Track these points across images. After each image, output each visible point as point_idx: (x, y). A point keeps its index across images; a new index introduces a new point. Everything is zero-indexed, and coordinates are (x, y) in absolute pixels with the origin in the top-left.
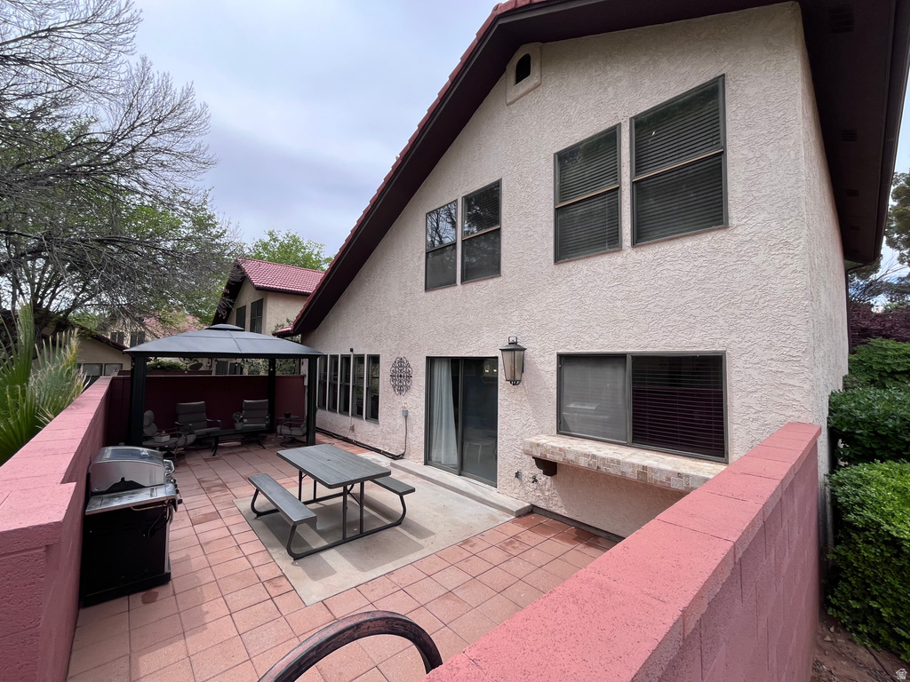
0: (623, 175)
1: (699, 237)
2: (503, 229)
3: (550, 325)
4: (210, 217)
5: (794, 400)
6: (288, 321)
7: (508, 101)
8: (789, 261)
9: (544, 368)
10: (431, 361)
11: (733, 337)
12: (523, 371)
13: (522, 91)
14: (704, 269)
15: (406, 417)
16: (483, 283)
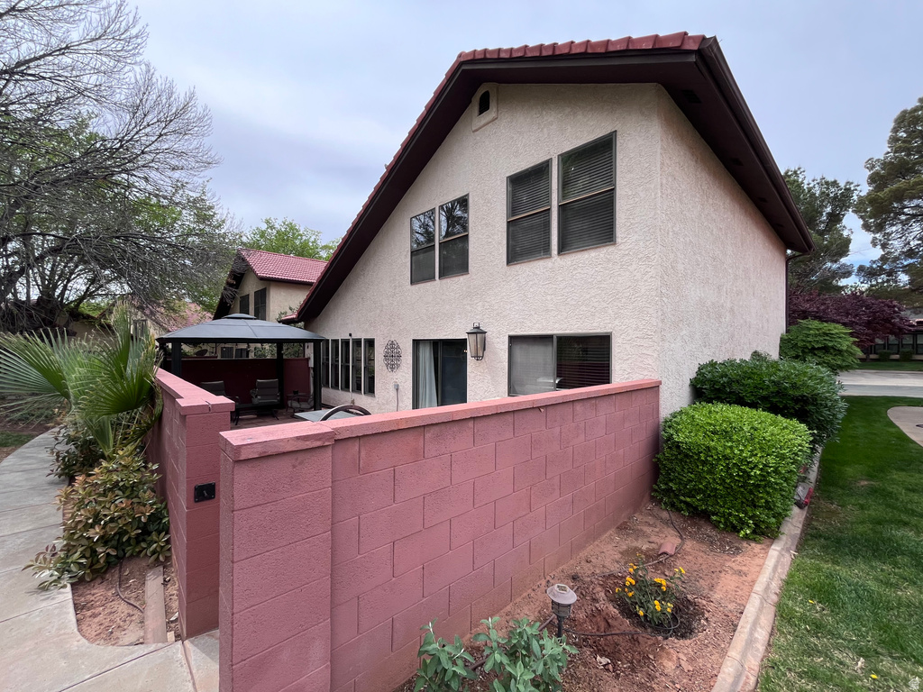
0: (553, 200)
1: (598, 249)
2: (470, 236)
3: (504, 313)
4: (210, 208)
5: (649, 364)
6: (291, 309)
7: (474, 129)
8: (648, 269)
9: (499, 346)
10: (416, 343)
11: (617, 322)
12: (484, 350)
13: (483, 122)
14: (601, 274)
15: (397, 390)
16: (456, 279)
